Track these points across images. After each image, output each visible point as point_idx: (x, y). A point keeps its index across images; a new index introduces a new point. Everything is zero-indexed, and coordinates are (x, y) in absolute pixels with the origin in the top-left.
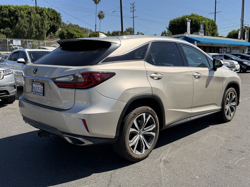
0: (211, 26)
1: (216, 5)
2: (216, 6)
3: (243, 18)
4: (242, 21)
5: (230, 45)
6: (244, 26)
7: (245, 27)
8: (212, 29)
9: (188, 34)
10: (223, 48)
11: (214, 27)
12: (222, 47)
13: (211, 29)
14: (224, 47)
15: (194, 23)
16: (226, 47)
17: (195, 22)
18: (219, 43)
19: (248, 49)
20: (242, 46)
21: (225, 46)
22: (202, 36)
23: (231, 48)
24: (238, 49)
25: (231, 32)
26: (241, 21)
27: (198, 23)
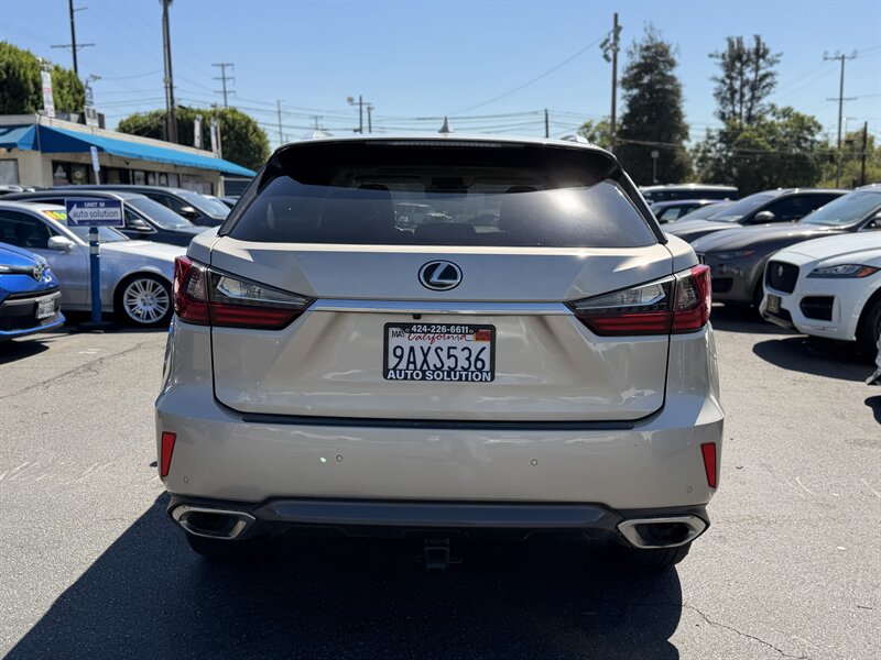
0: (68, 92)
1: (72, 17)
2: (72, 24)
3: (171, 75)
4: (170, 87)
5: (176, 166)
6: (177, 103)
7: (180, 107)
8: (73, 104)
9: (49, 119)
10: (157, 176)
11: (79, 98)
12: (154, 173)
13: (70, 105)
14: (161, 174)
15: (5, 76)
16: (166, 174)
17: (7, 73)
18: (158, 159)
19: (225, 182)
20: (209, 170)
21: (163, 170)
22: (92, 128)
23: (178, 175)
24: (198, 182)
25: (127, 121)
26: (166, 87)
27: (22, 78)
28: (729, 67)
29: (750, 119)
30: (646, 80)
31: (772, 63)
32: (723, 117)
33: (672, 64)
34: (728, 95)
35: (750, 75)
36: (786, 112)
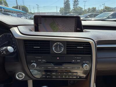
28: (74, 2)
29: (76, 8)
30: (67, 3)
31: (78, 2)
32: (74, 8)
33: (69, 2)
34: (74, 5)
35: (76, 3)
36: (80, 7)
